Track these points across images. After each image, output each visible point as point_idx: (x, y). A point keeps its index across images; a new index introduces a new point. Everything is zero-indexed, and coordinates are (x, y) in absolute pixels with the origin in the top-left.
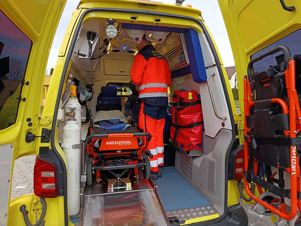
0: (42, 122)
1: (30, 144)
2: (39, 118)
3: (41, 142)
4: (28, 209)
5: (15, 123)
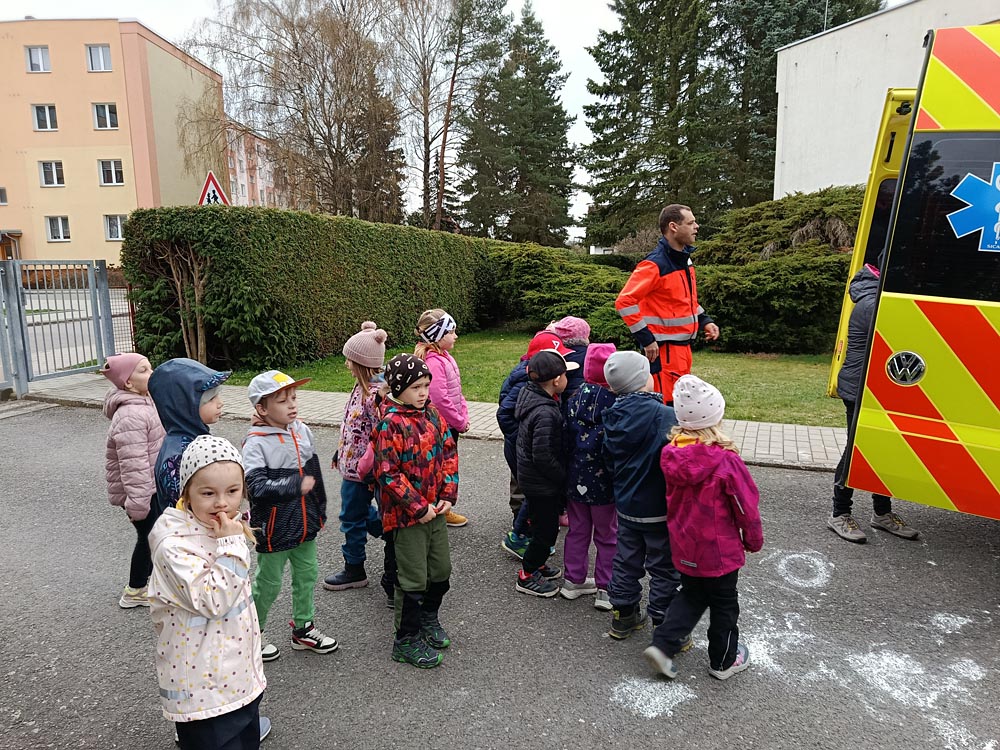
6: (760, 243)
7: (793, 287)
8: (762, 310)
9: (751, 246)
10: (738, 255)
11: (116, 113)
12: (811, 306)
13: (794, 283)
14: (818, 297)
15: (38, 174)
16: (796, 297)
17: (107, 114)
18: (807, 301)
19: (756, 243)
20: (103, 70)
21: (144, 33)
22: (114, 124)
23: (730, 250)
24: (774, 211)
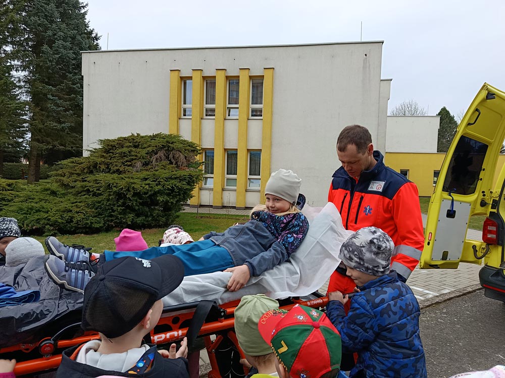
0: (493, 195)
1: (483, 208)
2: (491, 192)
3: (491, 208)
4: (477, 249)
5: (474, 193)
6: (130, 162)
7: (168, 189)
8: (149, 203)
9: (123, 163)
10: (116, 168)
12: (176, 200)
13: (169, 187)
14: (179, 195)
16: (168, 195)
18: (174, 197)
19: (127, 161)
23: (108, 165)
24: (130, 142)
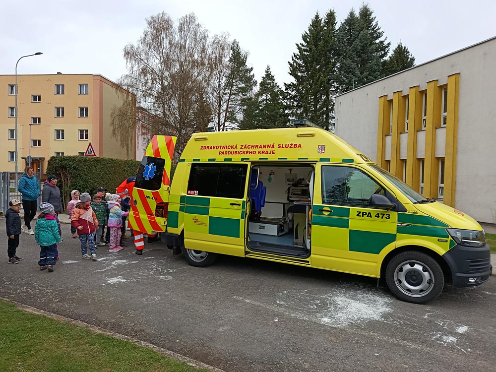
11: (88, 111)
15: (54, 134)
17: (84, 111)
20: (85, 94)
21: (102, 79)
22: (87, 115)
